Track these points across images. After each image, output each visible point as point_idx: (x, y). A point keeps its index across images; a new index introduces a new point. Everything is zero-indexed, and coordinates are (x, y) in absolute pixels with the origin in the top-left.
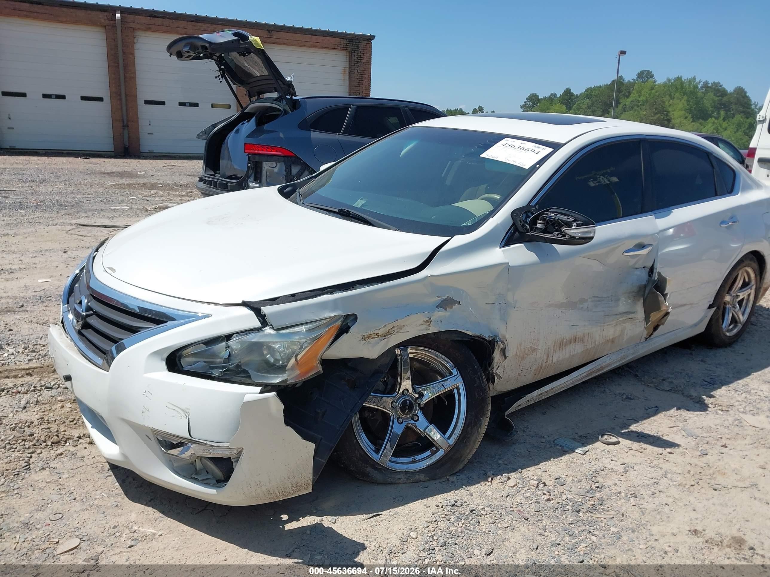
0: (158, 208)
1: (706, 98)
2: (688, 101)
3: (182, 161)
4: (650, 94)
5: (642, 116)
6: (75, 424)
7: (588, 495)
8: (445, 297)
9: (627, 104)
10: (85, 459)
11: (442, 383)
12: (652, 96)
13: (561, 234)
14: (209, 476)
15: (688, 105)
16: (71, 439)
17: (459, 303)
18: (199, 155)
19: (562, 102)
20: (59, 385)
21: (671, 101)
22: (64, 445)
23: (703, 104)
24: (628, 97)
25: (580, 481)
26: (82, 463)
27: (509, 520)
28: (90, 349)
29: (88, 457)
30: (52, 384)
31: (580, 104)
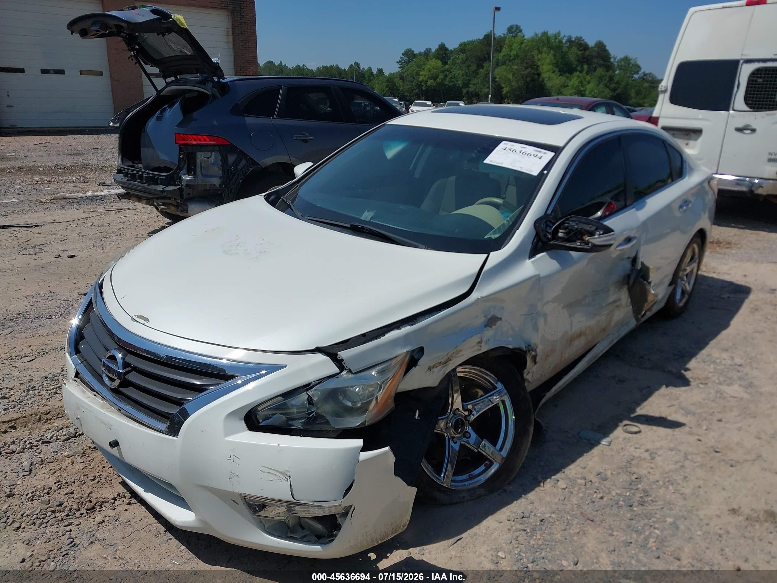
0: (53, 199)
1: (571, 52)
2: (555, 55)
3: (54, 137)
4: (520, 49)
5: (514, 70)
6: (98, 482)
7: (632, 488)
8: (491, 316)
9: (500, 58)
10: (131, 523)
11: (489, 398)
12: (522, 50)
13: (584, 243)
14: (306, 532)
15: (555, 59)
16: (105, 502)
17: (501, 319)
18: (70, 129)
19: (437, 57)
20: (57, 437)
21: (540, 55)
22: (101, 511)
23: (568, 58)
24: (500, 51)
25: (619, 474)
26: (131, 530)
27: (577, 524)
28: (140, 411)
29: (134, 521)
30: (49, 437)
31: (455, 58)
